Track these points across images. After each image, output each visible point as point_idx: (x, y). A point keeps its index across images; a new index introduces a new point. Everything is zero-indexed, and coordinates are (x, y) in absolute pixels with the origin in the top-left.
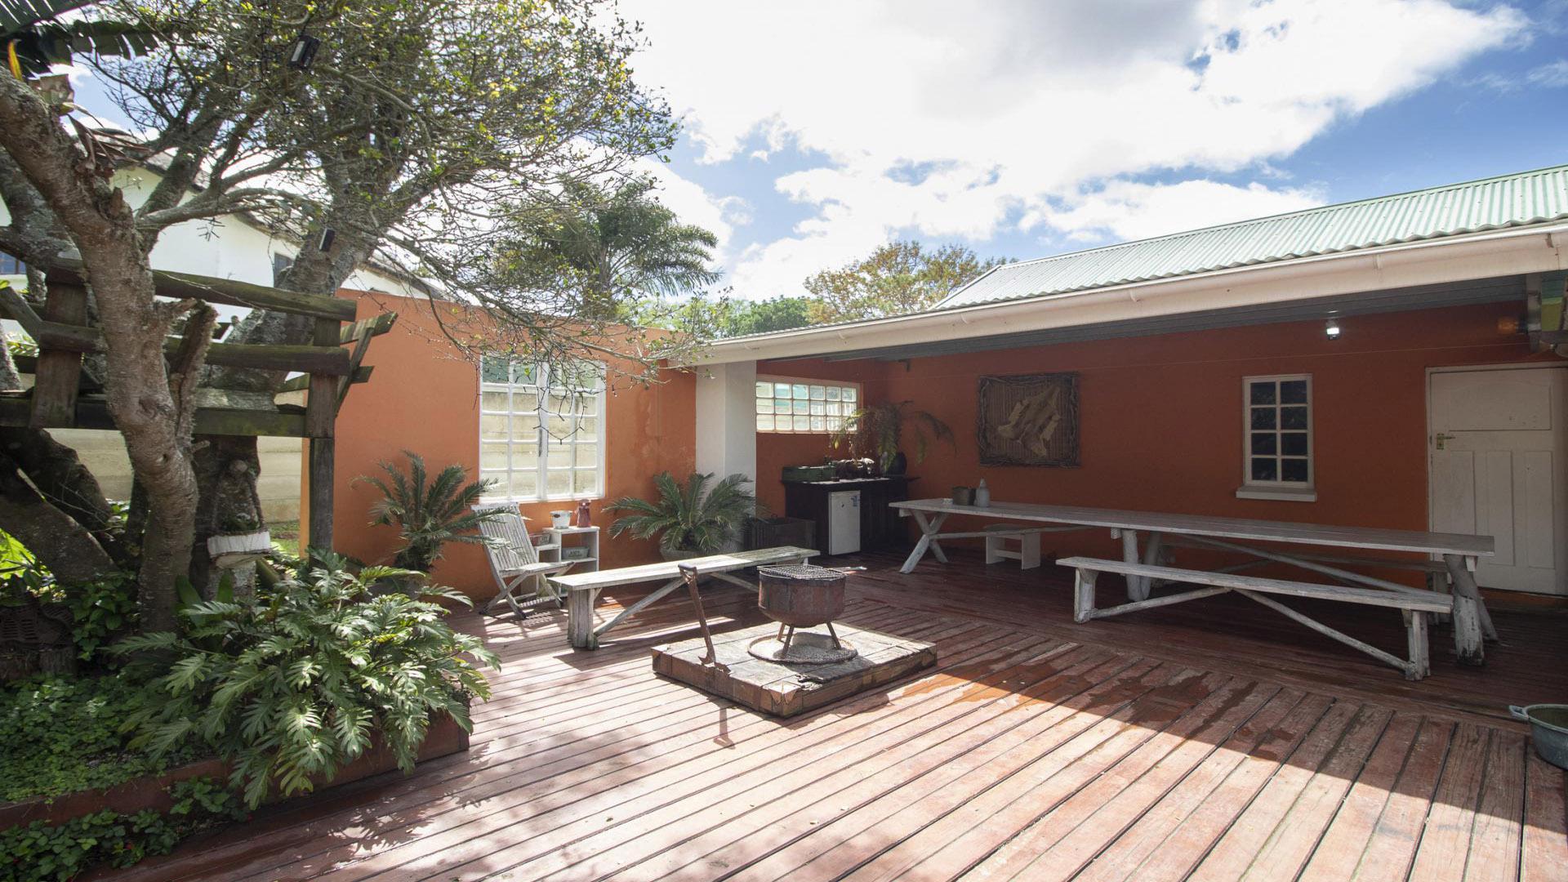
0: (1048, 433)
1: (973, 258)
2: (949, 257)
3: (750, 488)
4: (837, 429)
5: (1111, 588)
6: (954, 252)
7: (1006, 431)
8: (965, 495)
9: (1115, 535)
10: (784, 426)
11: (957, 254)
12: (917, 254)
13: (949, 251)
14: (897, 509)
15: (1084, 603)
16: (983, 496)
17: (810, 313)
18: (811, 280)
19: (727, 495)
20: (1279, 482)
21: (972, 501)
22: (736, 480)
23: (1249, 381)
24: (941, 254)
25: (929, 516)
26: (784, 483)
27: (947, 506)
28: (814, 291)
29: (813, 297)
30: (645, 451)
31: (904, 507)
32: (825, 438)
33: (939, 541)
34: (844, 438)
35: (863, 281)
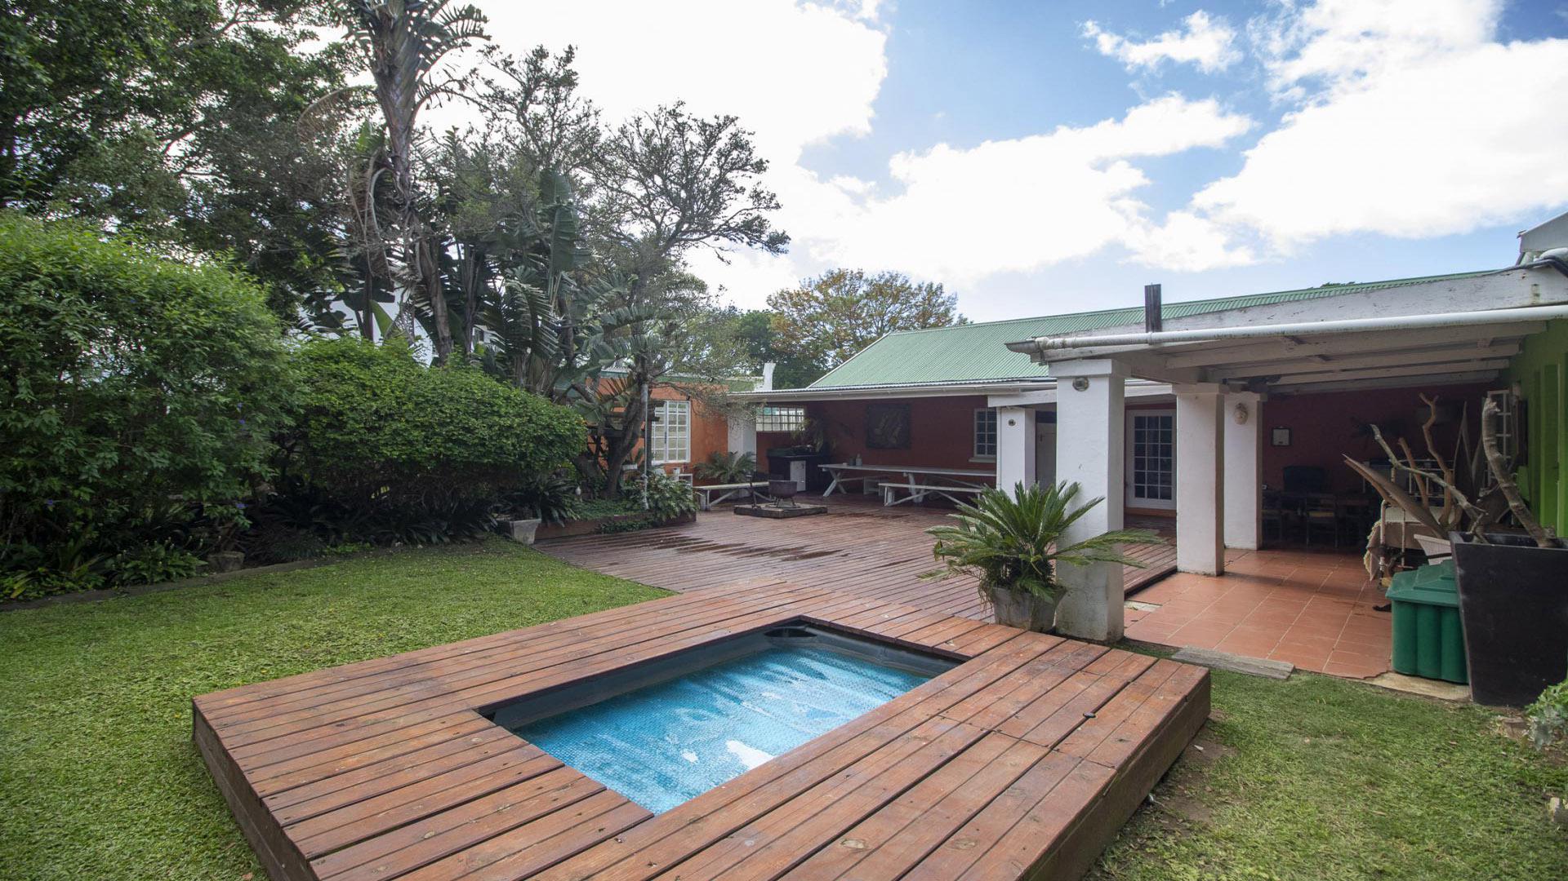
0: (896, 433)
1: (907, 281)
2: (887, 281)
3: (754, 458)
4: (793, 428)
5: (899, 494)
6: (891, 276)
7: (878, 431)
8: (851, 461)
9: (905, 475)
10: (768, 428)
11: (894, 278)
12: (861, 277)
13: (887, 276)
14: (821, 468)
15: (889, 499)
16: (859, 461)
17: (773, 326)
18: (773, 298)
19: (745, 461)
20: (986, 455)
21: (855, 464)
22: (749, 454)
23: (976, 411)
24: (881, 278)
25: (836, 471)
26: (768, 457)
27: (844, 466)
28: (775, 306)
29: (775, 311)
30: (707, 442)
31: (824, 467)
32: (788, 434)
33: (842, 483)
34: (798, 434)
35: (816, 299)
